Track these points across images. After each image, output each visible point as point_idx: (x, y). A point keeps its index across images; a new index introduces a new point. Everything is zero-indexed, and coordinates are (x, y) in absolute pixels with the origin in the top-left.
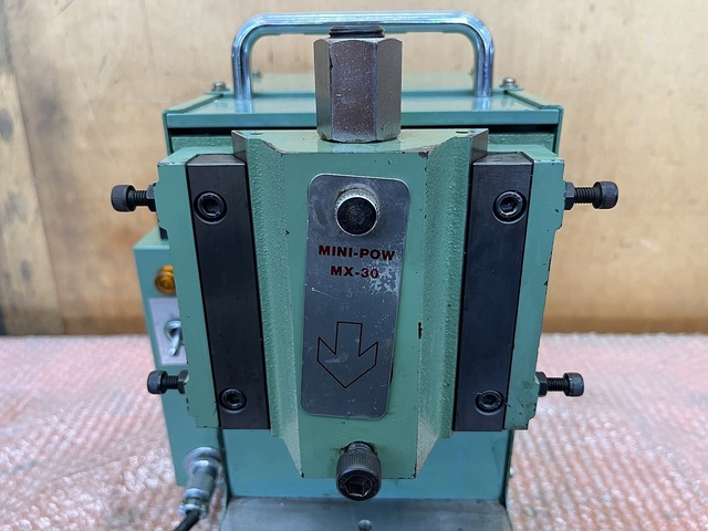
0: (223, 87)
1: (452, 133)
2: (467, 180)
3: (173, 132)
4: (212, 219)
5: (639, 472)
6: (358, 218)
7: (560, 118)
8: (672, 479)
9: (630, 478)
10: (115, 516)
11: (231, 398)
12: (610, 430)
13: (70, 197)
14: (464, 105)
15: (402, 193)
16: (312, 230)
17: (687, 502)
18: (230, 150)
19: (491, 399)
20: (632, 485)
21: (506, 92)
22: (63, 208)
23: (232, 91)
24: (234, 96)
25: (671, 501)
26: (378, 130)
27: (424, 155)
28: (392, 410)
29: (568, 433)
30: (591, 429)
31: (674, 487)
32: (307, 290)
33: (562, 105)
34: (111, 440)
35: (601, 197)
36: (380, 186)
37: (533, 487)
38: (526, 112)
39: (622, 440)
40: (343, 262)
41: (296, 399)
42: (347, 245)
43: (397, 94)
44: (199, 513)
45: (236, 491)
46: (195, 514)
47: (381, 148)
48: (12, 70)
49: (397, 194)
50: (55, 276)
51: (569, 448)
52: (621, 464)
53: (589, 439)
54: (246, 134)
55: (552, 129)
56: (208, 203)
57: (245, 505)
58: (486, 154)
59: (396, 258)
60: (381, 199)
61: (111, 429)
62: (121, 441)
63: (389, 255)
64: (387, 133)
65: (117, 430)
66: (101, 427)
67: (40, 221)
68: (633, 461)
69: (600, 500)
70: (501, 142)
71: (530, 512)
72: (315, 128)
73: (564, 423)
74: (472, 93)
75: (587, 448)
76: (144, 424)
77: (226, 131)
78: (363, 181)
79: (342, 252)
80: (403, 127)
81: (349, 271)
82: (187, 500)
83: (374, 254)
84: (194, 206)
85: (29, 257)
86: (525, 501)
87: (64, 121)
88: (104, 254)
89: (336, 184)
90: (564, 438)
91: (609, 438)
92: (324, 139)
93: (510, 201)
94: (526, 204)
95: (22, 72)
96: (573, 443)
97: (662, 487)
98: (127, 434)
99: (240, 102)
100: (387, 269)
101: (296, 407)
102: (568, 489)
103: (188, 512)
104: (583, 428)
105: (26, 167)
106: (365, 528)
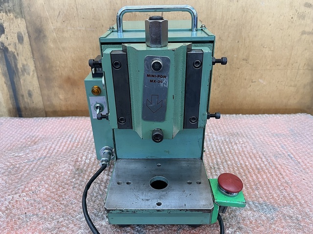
0: (113, 28)
1: (182, 44)
2: (186, 57)
3: (102, 44)
4: (117, 68)
5: (250, 156)
6: (157, 67)
7: (215, 39)
8: (262, 158)
9: (247, 158)
10: (76, 171)
11: (122, 119)
12: (242, 144)
13: (47, 66)
14: (188, 35)
15: (168, 60)
16: (145, 70)
17: (266, 165)
18: (121, 49)
19: (194, 119)
20: (247, 160)
21: (202, 30)
22: (44, 69)
23: (116, 29)
24: (117, 31)
25: (260, 165)
26: (162, 44)
27: (173, 50)
28: (166, 119)
30: (236, 144)
31: (262, 161)
32: (144, 86)
33: (215, 35)
34: (71, 149)
35: (223, 62)
36: (163, 59)
37: (215, 161)
38: (205, 37)
39: (246, 147)
40: (153, 79)
41: (141, 117)
42: (154, 74)
43: (167, 31)
44: (106, 165)
45: (118, 157)
47: (163, 49)
48: (23, 17)
49: (167, 61)
50: (42, 95)
51: (228, 150)
52: (245, 154)
53: (235, 147)
54: (126, 45)
55: (212, 42)
56: (116, 64)
57: (122, 161)
58: (191, 50)
59: (167, 78)
60: (163, 62)
61: (70, 146)
62: (74, 150)
63: (165, 77)
64: (164, 45)
65: (72, 146)
66: (67, 145)
67: (35, 74)
68: (249, 153)
69: (236, 164)
70: (198, 46)
71: (213, 167)
72: (144, 43)
74: (191, 30)
75: (234, 150)
76: (82, 144)
77: (120, 43)
78: (158, 57)
79: (153, 76)
80: (169, 42)
81: (155, 81)
82: (102, 161)
83: (161, 77)
84: (112, 65)
85: (31, 89)
86: (211, 165)
87: (45, 36)
88: (60, 87)
89: (152, 58)
91: (241, 147)
92: (148, 46)
93: (197, 63)
94: (202, 63)
95: (28, 18)
97: (258, 160)
98: (76, 147)
99: (119, 33)
100: (165, 80)
101: (141, 119)
102: (226, 161)
103: (103, 164)
105: (29, 54)
106: (159, 166)
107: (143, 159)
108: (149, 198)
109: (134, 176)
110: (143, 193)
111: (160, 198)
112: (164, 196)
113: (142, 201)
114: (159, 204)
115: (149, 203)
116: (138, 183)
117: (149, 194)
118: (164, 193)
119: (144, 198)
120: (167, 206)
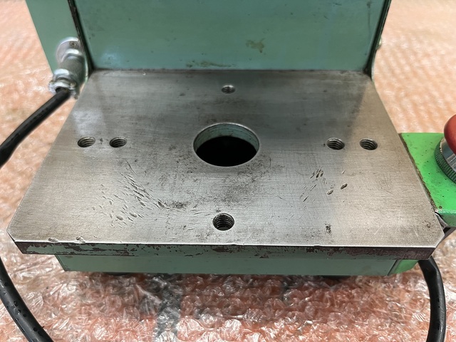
29: (407, 58)
45: (99, 64)
46: (65, 92)
53: (425, 62)
57: (107, 75)
69: (435, 104)
73: (403, 52)
75: (423, 68)
90: (403, 62)
96: (411, 65)
104: (420, 55)
106: (228, 90)
107: (177, 71)
108: (187, 197)
109: (139, 118)
110: (163, 179)
111: (229, 198)
112: (244, 189)
113: (156, 209)
114: (223, 223)
115: (184, 216)
116: (151, 143)
117: (189, 183)
118: (244, 179)
119: (167, 195)
120: (256, 232)
